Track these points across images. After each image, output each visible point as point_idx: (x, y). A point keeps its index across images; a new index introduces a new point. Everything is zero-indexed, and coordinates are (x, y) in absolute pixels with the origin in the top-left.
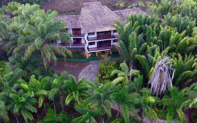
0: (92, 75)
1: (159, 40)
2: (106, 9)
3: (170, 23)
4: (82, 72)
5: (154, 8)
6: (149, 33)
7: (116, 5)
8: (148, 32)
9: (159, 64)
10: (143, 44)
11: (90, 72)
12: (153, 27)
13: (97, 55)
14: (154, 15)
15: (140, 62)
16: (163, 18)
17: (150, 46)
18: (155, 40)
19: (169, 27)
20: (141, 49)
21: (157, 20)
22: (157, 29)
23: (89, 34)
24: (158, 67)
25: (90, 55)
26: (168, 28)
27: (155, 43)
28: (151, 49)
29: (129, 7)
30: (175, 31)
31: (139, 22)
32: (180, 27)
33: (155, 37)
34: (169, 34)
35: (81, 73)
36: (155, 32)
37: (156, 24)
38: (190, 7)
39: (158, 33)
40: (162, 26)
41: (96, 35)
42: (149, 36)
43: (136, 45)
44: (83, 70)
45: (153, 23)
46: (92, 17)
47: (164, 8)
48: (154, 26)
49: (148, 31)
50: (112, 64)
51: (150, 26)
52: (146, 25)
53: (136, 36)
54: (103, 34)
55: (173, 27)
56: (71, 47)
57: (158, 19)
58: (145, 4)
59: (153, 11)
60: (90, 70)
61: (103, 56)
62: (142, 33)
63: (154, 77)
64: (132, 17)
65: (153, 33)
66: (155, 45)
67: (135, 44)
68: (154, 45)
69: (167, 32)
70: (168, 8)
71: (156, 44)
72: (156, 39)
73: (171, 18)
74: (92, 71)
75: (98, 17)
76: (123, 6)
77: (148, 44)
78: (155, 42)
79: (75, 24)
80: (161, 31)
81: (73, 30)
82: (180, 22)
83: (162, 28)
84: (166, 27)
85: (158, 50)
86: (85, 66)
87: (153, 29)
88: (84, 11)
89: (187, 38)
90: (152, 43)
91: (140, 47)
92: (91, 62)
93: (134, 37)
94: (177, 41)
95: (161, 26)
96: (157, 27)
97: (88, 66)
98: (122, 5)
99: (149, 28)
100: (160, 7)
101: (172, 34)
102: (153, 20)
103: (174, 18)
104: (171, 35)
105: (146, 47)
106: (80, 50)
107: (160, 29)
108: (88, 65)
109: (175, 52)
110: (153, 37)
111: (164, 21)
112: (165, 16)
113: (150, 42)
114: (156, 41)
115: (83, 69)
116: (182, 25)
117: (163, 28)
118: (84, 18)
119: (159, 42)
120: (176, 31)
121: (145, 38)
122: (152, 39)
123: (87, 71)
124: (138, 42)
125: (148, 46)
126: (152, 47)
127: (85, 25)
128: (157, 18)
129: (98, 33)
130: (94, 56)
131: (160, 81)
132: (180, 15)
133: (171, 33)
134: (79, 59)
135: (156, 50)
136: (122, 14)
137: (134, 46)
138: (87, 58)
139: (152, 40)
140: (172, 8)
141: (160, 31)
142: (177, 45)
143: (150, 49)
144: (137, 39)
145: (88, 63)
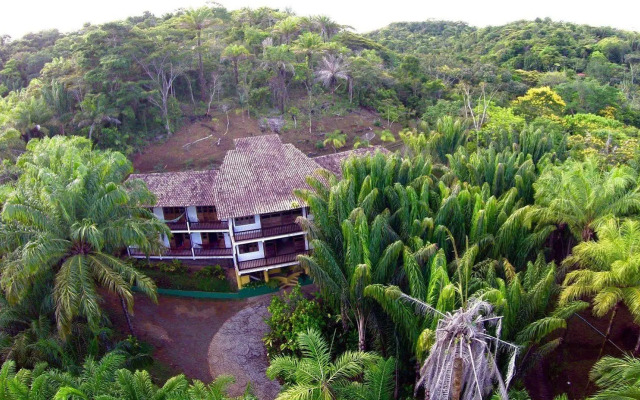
0: (252, 339)
1: (441, 227)
2: (290, 151)
3: (465, 174)
4: (221, 330)
5: (419, 139)
6: (407, 209)
7: (325, 143)
8: (403, 204)
9: (449, 327)
10: (390, 248)
11: (247, 331)
12: (418, 190)
13: (267, 279)
14: (420, 156)
15: (385, 307)
16: (445, 161)
17: (414, 250)
18: (427, 229)
19: (465, 184)
20: (384, 261)
21: (428, 168)
22: (430, 194)
23: (239, 221)
24: (445, 336)
25: (246, 280)
26: (463, 188)
27: (429, 237)
28: (418, 259)
29: (357, 144)
30: (483, 193)
31: (377, 179)
32: (495, 183)
33: (428, 220)
34: (468, 206)
35: (218, 335)
36: (424, 203)
37: (427, 180)
38: (510, 128)
39: (433, 204)
40: (445, 183)
41: (257, 225)
42: (409, 219)
43: (366, 251)
44: (227, 325)
45: (418, 178)
46: (249, 174)
47: (443, 137)
48: (420, 186)
49: (404, 202)
50: (305, 306)
51: (408, 187)
52: (398, 185)
53: (364, 222)
54: (279, 219)
55: (475, 184)
56: (194, 258)
57: (432, 167)
58: (397, 138)
59: (417, 148)
60: (246, 323)
61: (285, 280)
62: (387, 211)
63: (434, 370)
64: (355, 165)
65: (419, 206)
66: (431, 246)
67: (365, 248)
68: (425, 244)
69: (459, 199)
70: (455, 139)
71: (432, 242)
72: (432, 226)
73: (467, 160)
74: (250, 326)
75: (266, 173)
76: (341, 145)
77: (406, 242)
78: (428, 235)
79: (203, 195)
80: (444, 200)
81: (199, 209)
82: (494, 169)
83: (445, 190)
84: (457, 186)
85: (439, 264)
86: (233, 312)
87: (419, 195)
88: (231, 159)
89: (525, 211)
90: (419, 240)
91: (381, 254)
92: (250, 299)
93: (359, 224)
94: (493, 223)
95: (441, 184)
96: (430, 188)
97: (242, 312)
98: (338, 142)
99: (408, 195)
100: (434, 135)
101: (477, 204)
102: (417, 171)
103: (476, 160)
104: (472, 206)
105: (401, 253)
106: (218, 267)
107: (439, 191)
108: (242, 308)
109: (493, 257)
110: (422, 219)
111: (449, 171)
112: (449, 156)
113: (413, 236)
114: (430, 232)
115: (225, 320)
116: (500, 175)
117: (447, 189)
118: (228, 177)
119: (441, 233)
120: (486, 192)
121: (396, 224)
122: (418, 225)
123: (237, 328)
124: (375, 239)
125: (407, 251)
126: (421, 252)
127: (226, 196)
128: (428, 162)
129: (263, 217)
130: (259, 283)
131: (457, 383)
132: (490, 150)
133: (473, 201)
134: (218, 290)
135: (435, 262)
136: (334, 163)
137: (362, 255)
138: (240, 287)
139: (417, 231)
140: (465, 137)
141: (441, 199)
142: (494, 235)
143: (412, 262)
144: (370, 231)
145: (242, 303)
